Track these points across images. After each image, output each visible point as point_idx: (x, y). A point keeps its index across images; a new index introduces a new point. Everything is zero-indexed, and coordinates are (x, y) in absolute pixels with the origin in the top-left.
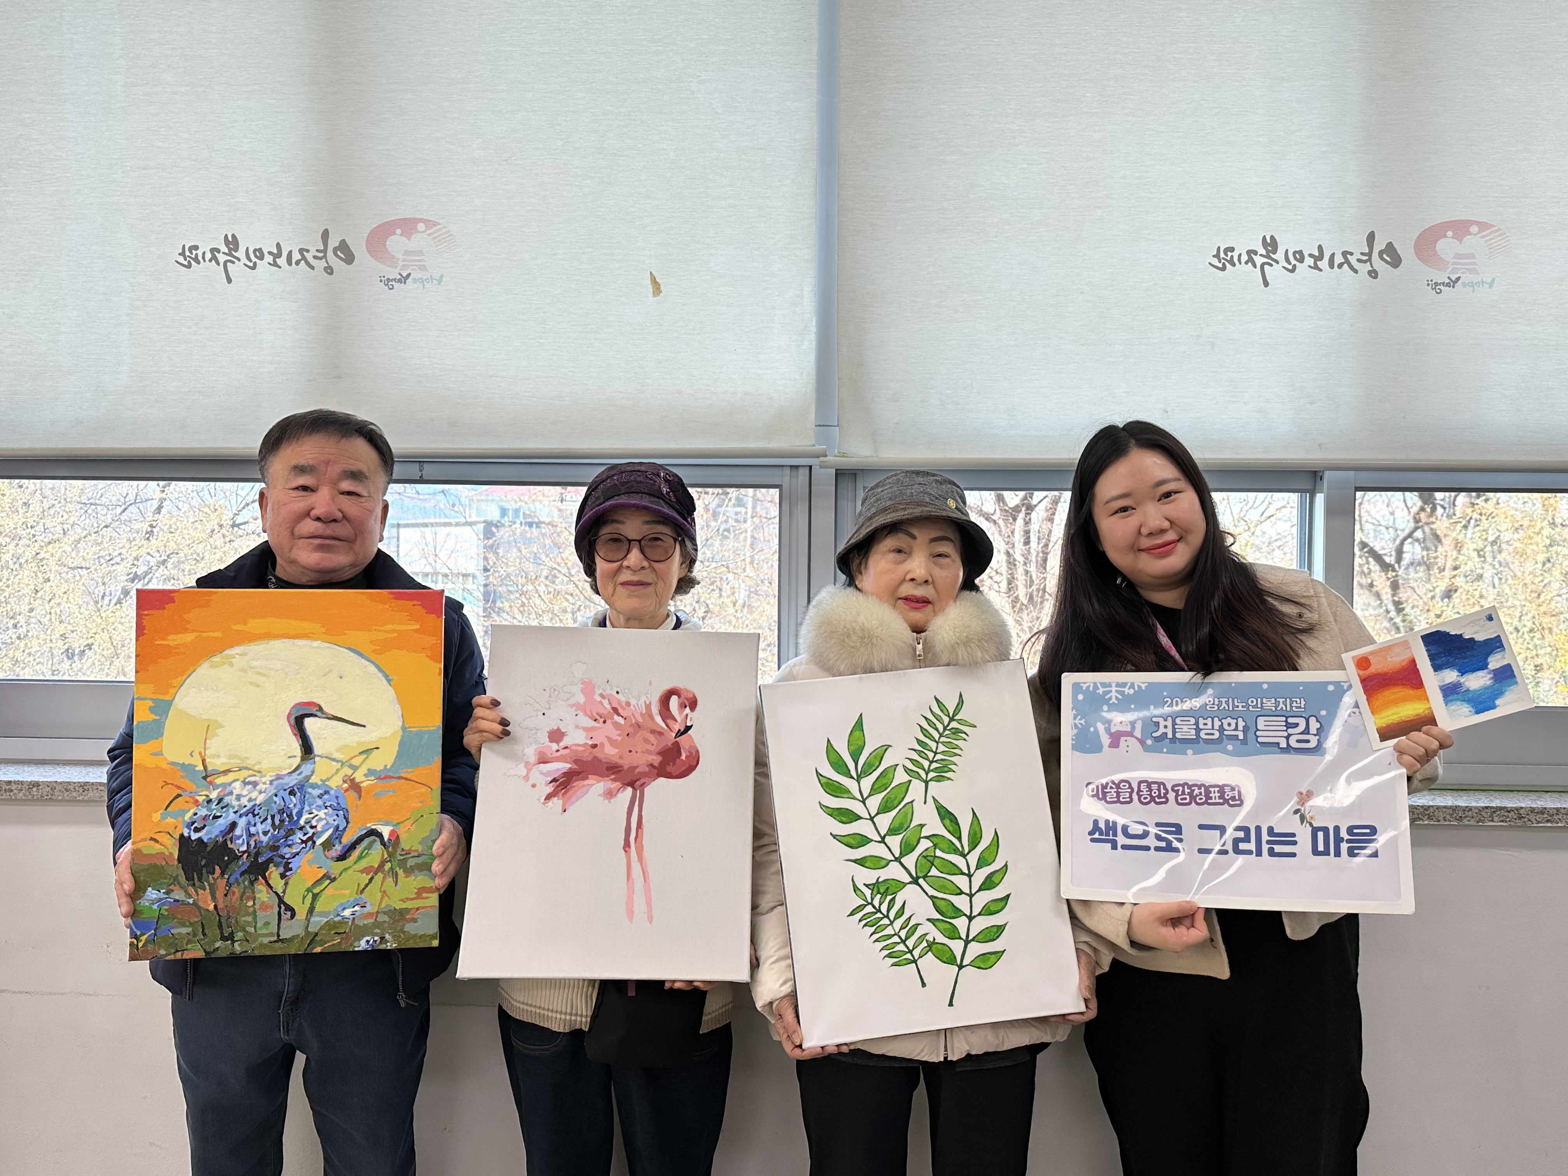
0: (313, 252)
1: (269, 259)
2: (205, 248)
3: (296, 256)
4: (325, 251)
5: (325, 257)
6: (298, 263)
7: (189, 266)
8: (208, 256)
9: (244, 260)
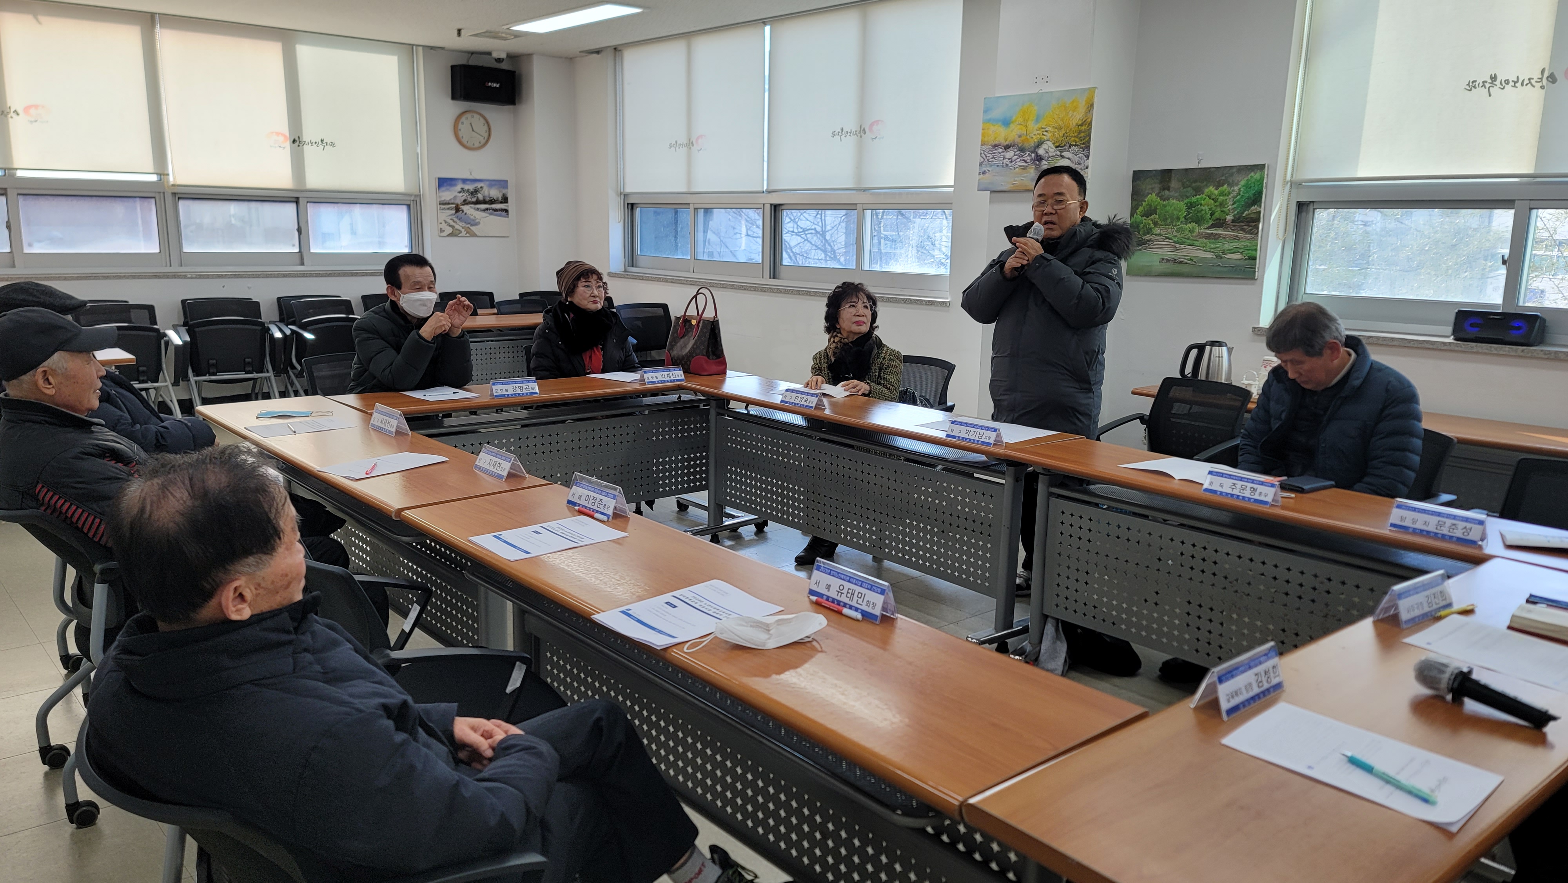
0: (1536, 79)
1: (1512, 84)
2: (1480, 81)
3: (1526, 82)
4: (1541, 79)
5: (1541, 81)
6: (1526, 85)
7: (1470, 90)
8: (1481, 85)
9: (1499, 85)
